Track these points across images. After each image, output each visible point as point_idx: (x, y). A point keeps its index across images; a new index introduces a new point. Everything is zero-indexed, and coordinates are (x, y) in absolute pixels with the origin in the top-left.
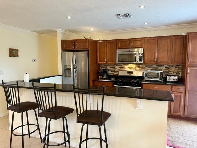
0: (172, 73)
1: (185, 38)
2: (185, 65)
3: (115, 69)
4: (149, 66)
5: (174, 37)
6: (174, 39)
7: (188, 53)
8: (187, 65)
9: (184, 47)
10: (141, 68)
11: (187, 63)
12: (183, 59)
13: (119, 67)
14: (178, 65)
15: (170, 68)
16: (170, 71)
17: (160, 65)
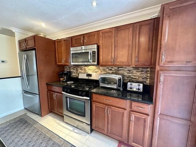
0: (137, 78)
1: (155, 23)
2: (155, 68)
3: (77, 70)
4: (109, 68)
5: (138, 24)
6: (138, 27)
7: (161, 45)
8: (158, 68)
9: (154, 38)
10: (101, 71)
11: (159, 65)
12: (151, 58)
13: (80, 69)
14: (145, 68)
15: (134, 71)
16: (135, 75)
17: (122, 67)
